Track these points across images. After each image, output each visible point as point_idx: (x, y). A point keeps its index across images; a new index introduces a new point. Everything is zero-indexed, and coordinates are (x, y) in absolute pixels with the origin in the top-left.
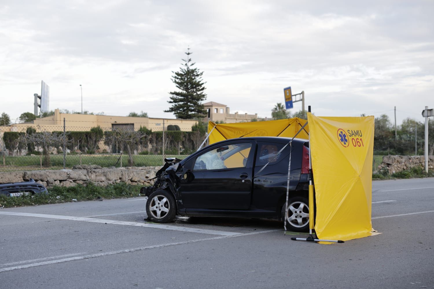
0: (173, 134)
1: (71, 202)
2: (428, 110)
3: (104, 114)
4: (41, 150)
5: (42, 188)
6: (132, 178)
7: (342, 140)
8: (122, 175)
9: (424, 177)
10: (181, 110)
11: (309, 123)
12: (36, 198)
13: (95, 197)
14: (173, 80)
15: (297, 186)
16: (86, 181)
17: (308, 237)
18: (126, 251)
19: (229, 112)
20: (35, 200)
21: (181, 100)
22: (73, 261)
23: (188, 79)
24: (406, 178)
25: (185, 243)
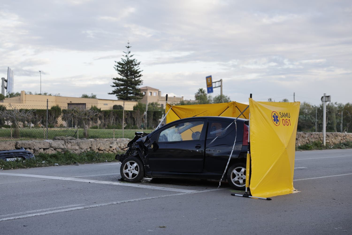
0: (118, 112)
1: (54, 166)
2: (326, 96)
3: (60, 95)
4: (10, 124)
5: (31, 155)
6: (99, 148)
7: (275, 120)
8: (92, 145)
9: (323, 149)
10: (122, 93)
11: (250, 107)
12: (27, 163)
13: (72, 162)
14: (115, 68)
15: (240, 155)
16: (64, 150)
17: (244, 194)
18: (114, 203)
19: (161, 95)
20: (26, 164)
21: (122, 85)
22: (77, 210)
23: (128, 67)
24: (309, 150)
25: (157, 198)
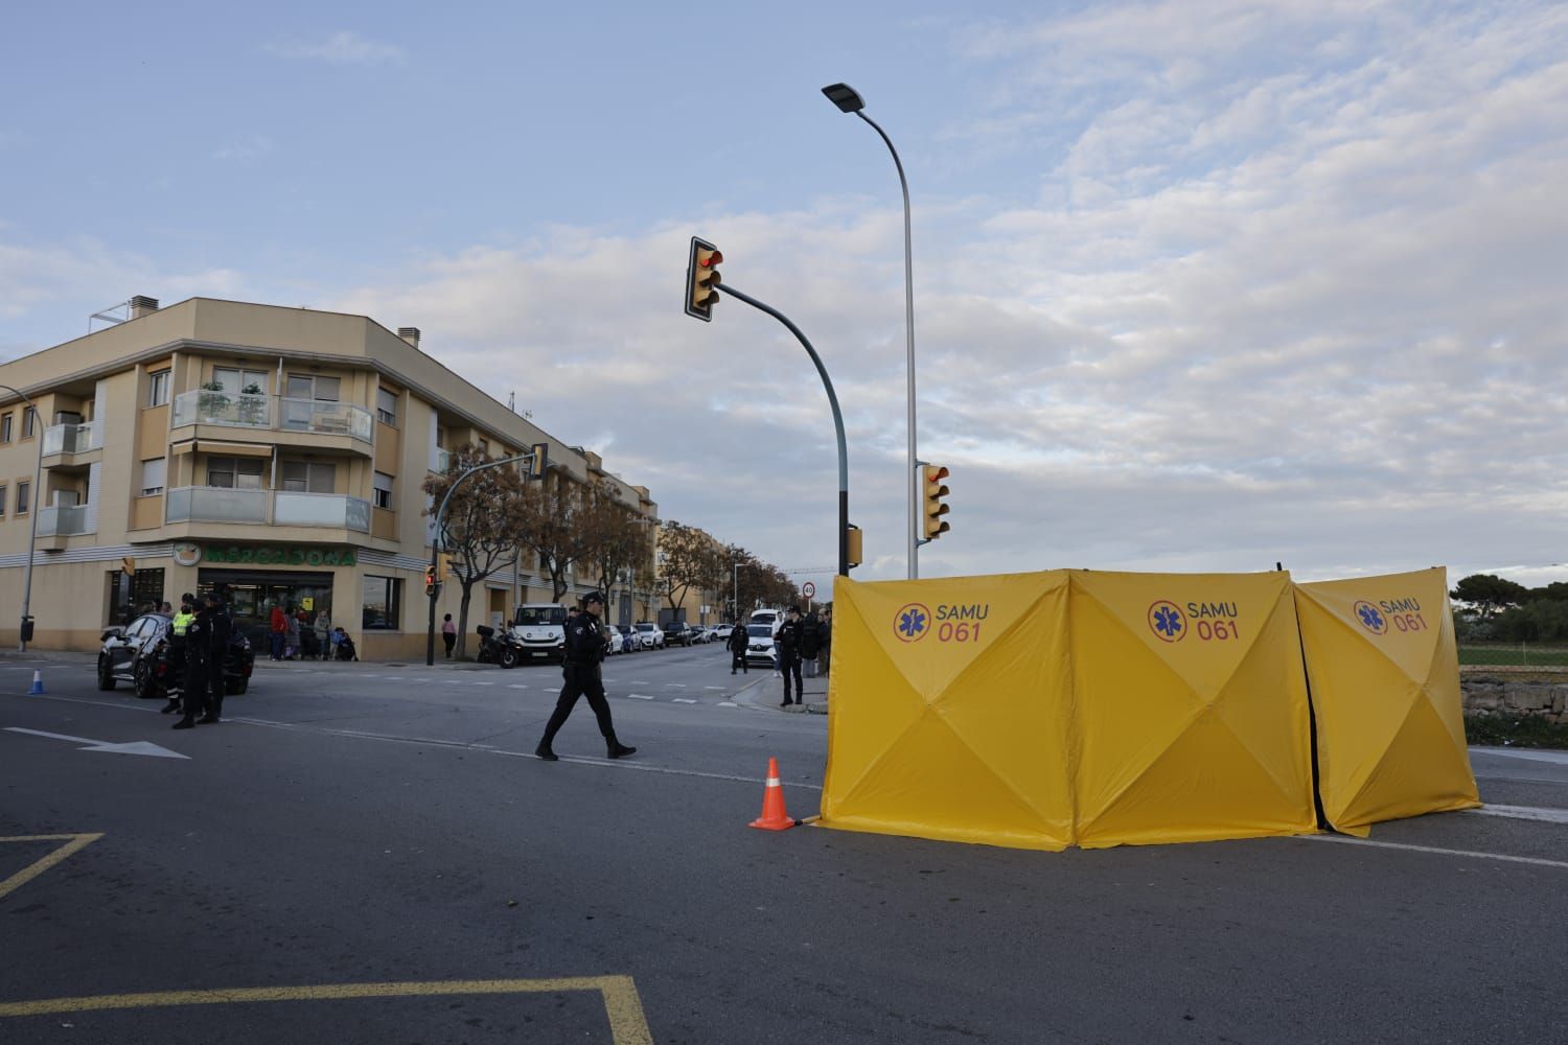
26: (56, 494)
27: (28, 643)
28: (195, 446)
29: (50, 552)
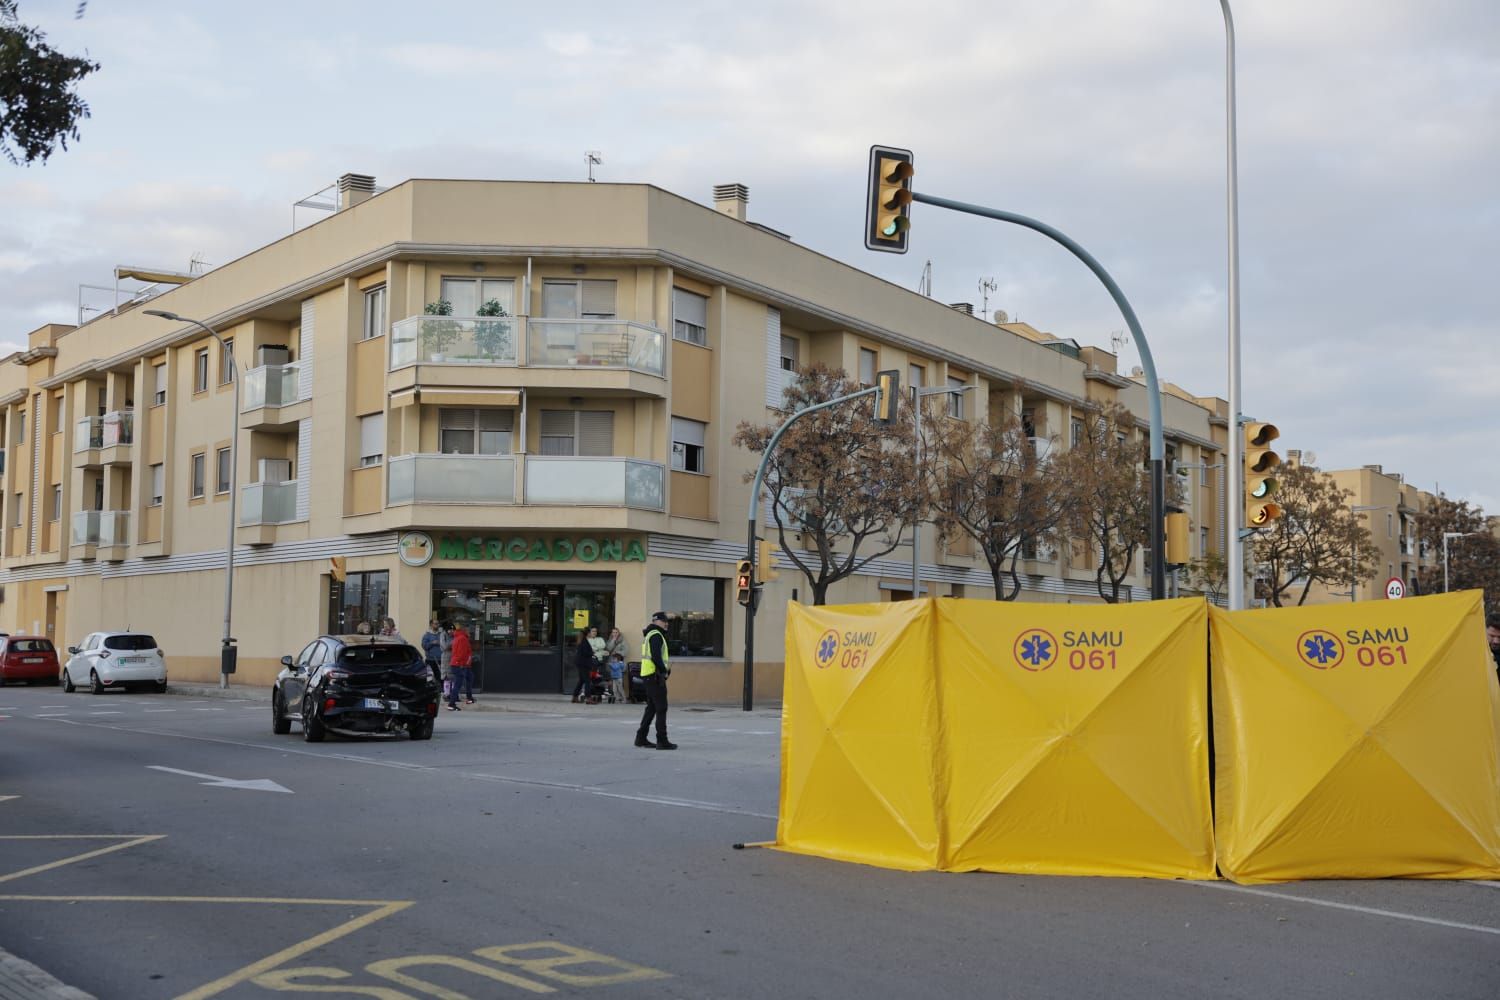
26: (262, 463)
27: (230, 675)
28: (417, 396)
29: (257, 547)
